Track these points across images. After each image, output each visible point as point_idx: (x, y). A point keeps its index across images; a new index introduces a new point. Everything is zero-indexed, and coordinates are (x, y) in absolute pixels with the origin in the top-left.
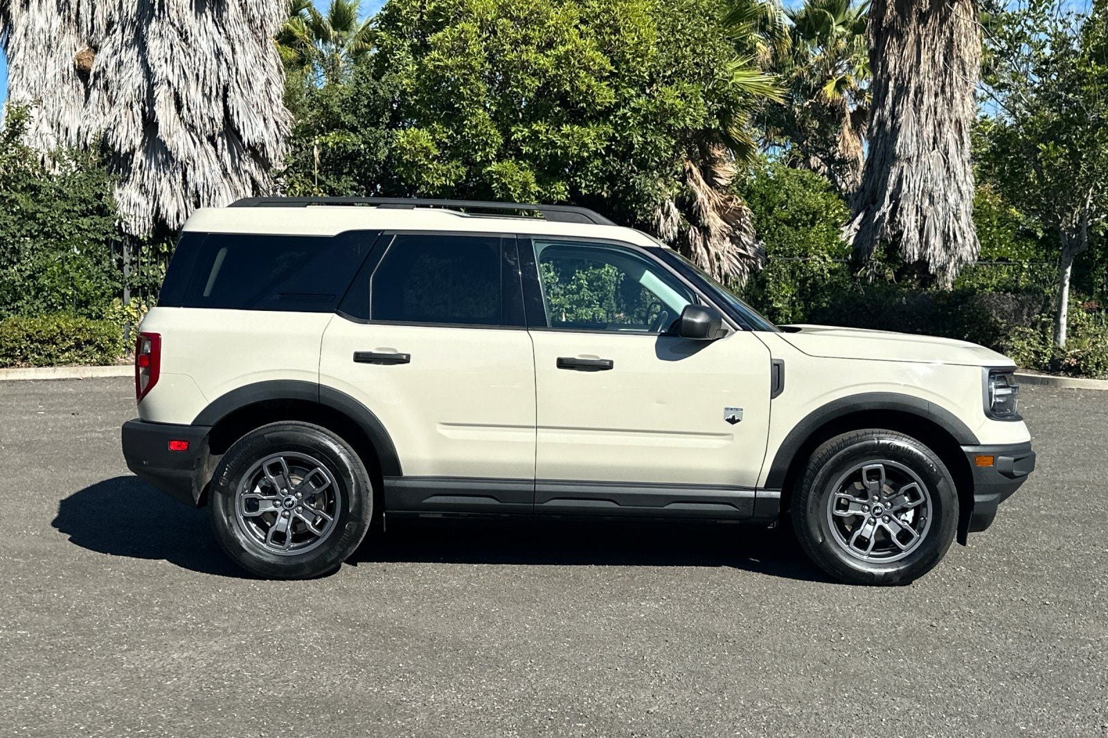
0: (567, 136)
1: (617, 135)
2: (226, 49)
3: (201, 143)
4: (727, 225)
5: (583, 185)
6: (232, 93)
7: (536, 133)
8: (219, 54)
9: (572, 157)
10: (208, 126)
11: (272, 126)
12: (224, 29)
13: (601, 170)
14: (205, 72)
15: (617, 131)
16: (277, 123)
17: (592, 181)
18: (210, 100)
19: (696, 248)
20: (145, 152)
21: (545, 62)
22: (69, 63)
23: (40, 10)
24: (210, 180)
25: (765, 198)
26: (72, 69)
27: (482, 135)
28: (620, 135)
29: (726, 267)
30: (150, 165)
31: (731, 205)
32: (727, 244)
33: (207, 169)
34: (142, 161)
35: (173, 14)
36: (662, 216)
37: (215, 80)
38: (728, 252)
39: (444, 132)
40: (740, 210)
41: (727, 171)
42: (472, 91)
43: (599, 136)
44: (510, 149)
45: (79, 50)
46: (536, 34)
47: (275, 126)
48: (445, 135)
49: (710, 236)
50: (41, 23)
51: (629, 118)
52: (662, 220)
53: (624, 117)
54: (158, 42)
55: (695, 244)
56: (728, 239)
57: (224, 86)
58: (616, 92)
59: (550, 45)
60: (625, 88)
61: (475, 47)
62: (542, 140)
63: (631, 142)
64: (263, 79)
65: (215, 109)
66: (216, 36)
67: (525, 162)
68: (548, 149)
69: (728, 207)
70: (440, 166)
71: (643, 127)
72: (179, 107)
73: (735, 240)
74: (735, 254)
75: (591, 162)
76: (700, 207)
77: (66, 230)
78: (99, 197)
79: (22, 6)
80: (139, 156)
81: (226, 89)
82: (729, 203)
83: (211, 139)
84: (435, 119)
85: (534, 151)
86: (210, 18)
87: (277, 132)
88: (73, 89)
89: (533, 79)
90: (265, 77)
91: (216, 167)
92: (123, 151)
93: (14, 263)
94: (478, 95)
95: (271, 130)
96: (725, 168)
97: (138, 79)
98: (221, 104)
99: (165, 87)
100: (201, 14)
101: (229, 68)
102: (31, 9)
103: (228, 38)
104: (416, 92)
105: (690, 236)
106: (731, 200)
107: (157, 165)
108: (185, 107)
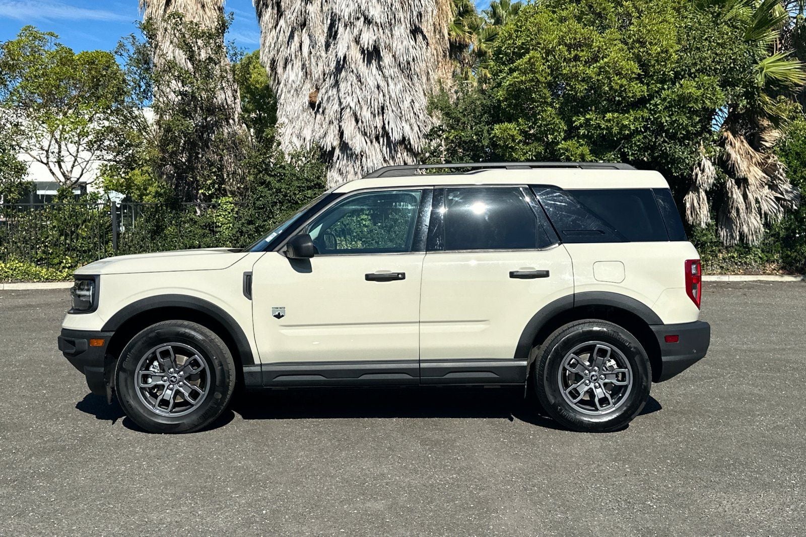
0: (609, 121)
1: (651, 117)
2: (383, 84)
3: (372, 142)
4: (766, 177)
5: (630, 153)
6: (387, 111)
7: (588, 120)
8: (378, 87)
9: (615, 135)
10: (373, 132)
11: (416, 128)
12: (382, 72)
13: (642, 143)
14: (371, 99)
15: (652, 115)
16: (419, 126)
17: (636, 150)
18: (375, 116)
19: (732, 194)
20: (341, 150)
21: (591, 71)
22: (306, 100)
23: (292, 69)
24: (375, 164)
25: (800, 155)
26: (307, 103)
27: (551, 124)
28: (654, 117)
29: (765, 207)
30: (343, 157)
31: (770, 161)
32: (766, 190)
33: (374, 158)
34: (339, 155)
35: (353, 66)
36: (700, 172)
37: (376, 104)
38: (766, 196)
39: (526, 124)
40: (775, 165)
41: (772, 136)
42: (540, 95)
43: (636, 119)
44: (571, 133)
45: (311, 91)
46: (584, 54)
47: (418, 128)
48: (526, 126)
49: (748, 185)
50: (292, 77)
51: (658, 105)
52: (700, 176)
53: (656, 105)
54: (345, 83)
55: (732, 192)
56: (767, 187)
57: (382, 107)
58: (647, 87)
59: (595, 59)
60: (653, 84)
61: (541, 67)
62: (593, 125)
63: (660, 121)
64: (409, 100)
65: (378, 121)
66: (378, 76)
67: (583, 140)
68: (597, 130)
69: (766, 163)
70: (524, 147)
71: (669, 111)
72: (357, 121)
73: (773, 187)
74: (772, 198)
75: (635, 137)
76: (734, 164)
77: (298, 198)
78: (318, 178)
79: (283, 68)
80: (337, 152)
81: (383, 108)
82: (767, 160)
83: (377, 138)
84: (520, 117)
85: (588, 132)
86: (375, 66)
87: (419, 131)
88: (308, 115)
89: (583, 84)
90: (411, 98)
91: (380, 157)
92: (328, 150)
93: (271, 218)
94: (545, 98)
95: (415, 131)
96: (771, 134)
97: (336, 107)
98: (381, 117)
99: (348, 110)
100: (370, 64)
101: (384, 96)
102: (287, 69)
103: (384, 76)
104: (506, 99)
105: (728, 186)
106: (769, 158)
107: (347, 157)
108: (360, 121)
